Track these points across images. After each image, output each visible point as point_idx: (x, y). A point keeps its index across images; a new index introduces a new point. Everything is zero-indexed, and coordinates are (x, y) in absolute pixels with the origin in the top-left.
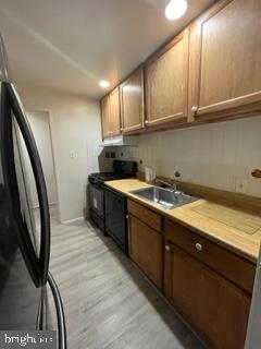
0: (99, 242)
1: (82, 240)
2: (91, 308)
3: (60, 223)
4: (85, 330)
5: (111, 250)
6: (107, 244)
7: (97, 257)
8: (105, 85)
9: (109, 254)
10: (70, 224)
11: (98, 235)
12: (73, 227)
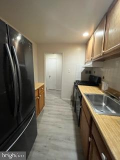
0: (71, 113)
1: (65, 109)
2: (52, 140)
3: (61, 98)
4: (45, 146)
5: (74, 120)
6: (73, 116)
7: (66, 120)
8: (86, 35)
9: (72, 121)
10: (64, 100)
11: (72, 110)
12: (64, 102)
